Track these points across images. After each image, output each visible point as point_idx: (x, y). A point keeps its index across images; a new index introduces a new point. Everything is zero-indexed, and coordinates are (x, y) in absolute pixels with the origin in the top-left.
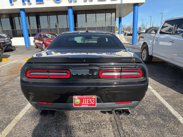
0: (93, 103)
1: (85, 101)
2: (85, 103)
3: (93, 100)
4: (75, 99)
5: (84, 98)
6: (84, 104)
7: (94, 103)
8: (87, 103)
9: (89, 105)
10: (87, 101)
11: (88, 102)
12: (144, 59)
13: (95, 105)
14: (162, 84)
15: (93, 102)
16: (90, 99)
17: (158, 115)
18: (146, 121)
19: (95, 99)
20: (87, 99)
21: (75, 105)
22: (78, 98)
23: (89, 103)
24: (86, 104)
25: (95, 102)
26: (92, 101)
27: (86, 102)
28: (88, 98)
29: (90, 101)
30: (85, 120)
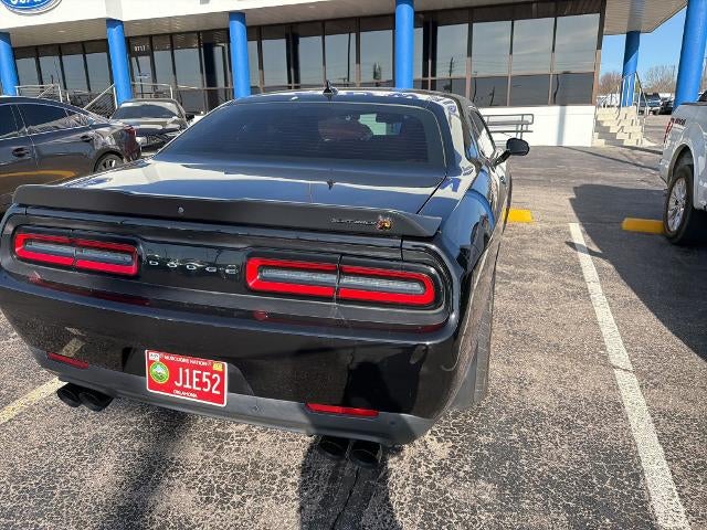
0: (214, 391)
1: (184, 374)
2: (188, 386)
3: (216, 379)
4: (151, 362)
5: (184, 366)
6: (182, 389)
7: (218, 393)
8: (194, 387)
9: (201, 395)
10: (195, 380)
11: (198, 384)
12: (675, 224)
13: (219, 399)
14: (697, 353)
15: (216, 385)
16: (205, 374)
17: (569, 499)
18: (489, 511)
19: (222, 374)
20: (195, 372)
21: (153, 385)
22: (162, 360)
23: (199, 389)
24: (187, 390)
25: (220, 388)
26: (213, 381)
27: (191, 383)
28: (198, 367)
29: (205, 380)
30: (237, 450)
